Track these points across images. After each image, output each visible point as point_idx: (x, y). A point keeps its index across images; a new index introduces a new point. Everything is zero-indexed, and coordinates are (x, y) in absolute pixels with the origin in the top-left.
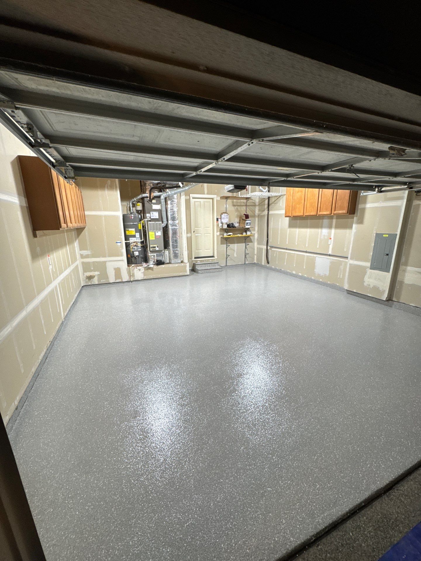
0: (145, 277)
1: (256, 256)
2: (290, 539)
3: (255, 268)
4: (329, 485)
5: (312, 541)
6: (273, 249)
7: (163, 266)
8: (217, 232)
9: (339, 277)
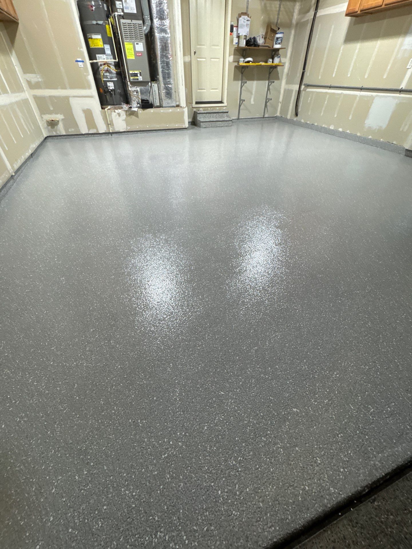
0: (129, 128)
1: (280, 105)
2: (329, 489)
3: (276, 125)
4: (389, 409)
5: (364, 493)
6: (309, 90)
7: (151, 110)
8: (229, 56)
9: (401, 130)
